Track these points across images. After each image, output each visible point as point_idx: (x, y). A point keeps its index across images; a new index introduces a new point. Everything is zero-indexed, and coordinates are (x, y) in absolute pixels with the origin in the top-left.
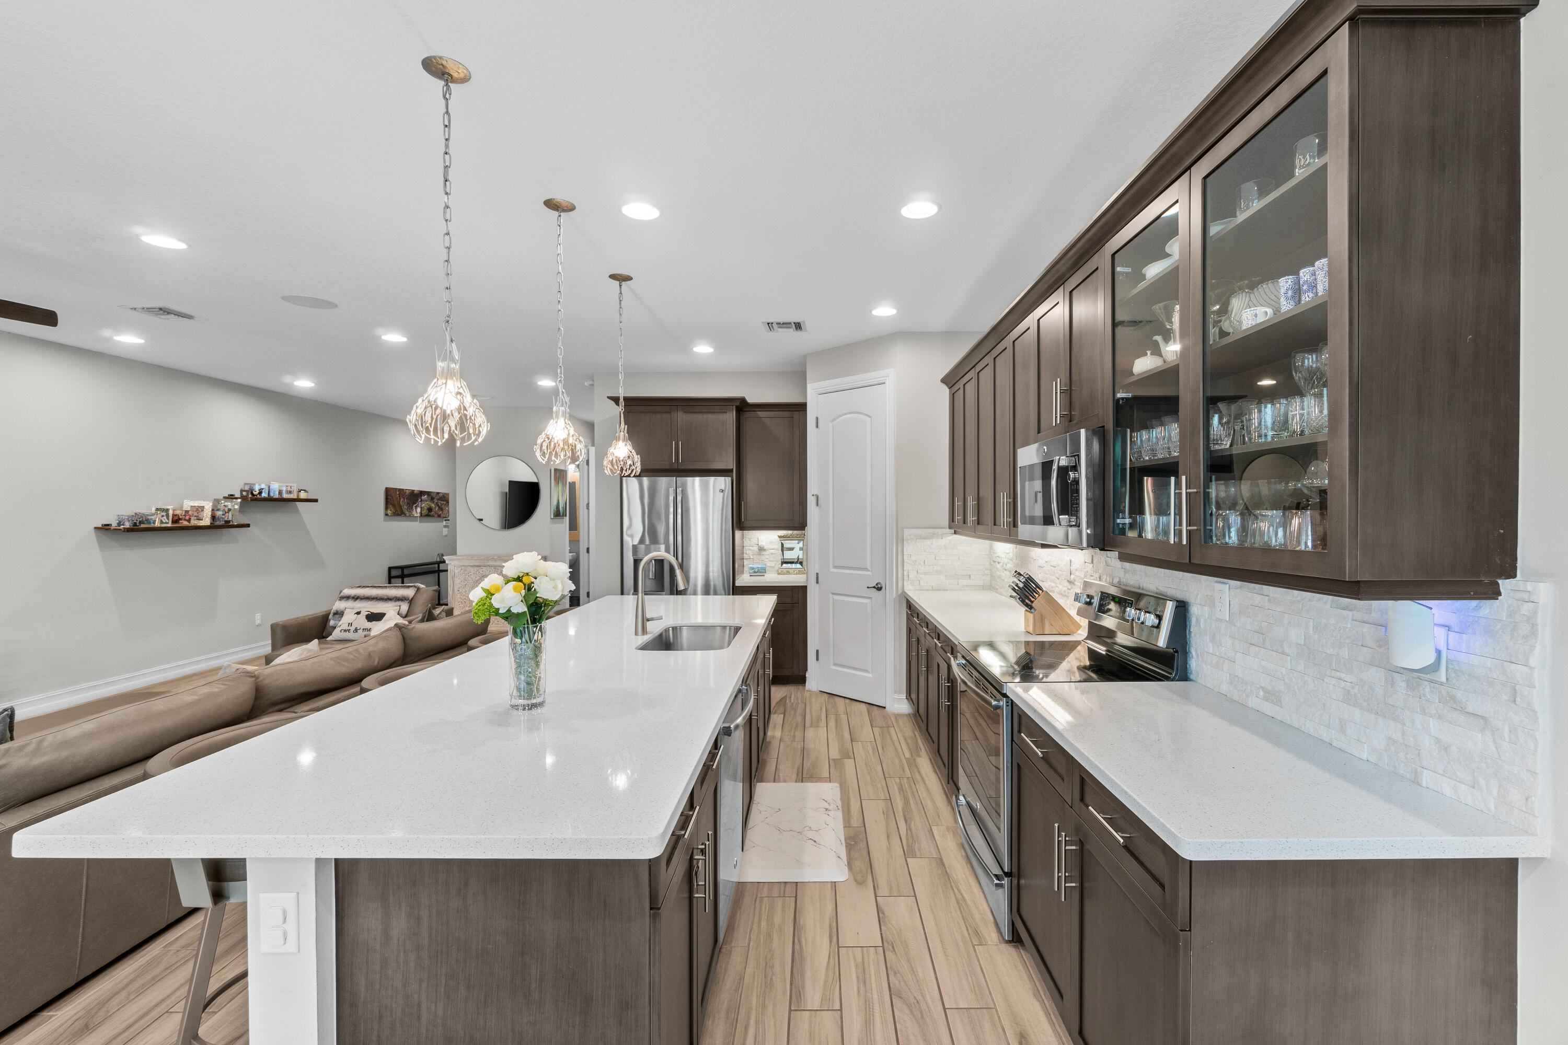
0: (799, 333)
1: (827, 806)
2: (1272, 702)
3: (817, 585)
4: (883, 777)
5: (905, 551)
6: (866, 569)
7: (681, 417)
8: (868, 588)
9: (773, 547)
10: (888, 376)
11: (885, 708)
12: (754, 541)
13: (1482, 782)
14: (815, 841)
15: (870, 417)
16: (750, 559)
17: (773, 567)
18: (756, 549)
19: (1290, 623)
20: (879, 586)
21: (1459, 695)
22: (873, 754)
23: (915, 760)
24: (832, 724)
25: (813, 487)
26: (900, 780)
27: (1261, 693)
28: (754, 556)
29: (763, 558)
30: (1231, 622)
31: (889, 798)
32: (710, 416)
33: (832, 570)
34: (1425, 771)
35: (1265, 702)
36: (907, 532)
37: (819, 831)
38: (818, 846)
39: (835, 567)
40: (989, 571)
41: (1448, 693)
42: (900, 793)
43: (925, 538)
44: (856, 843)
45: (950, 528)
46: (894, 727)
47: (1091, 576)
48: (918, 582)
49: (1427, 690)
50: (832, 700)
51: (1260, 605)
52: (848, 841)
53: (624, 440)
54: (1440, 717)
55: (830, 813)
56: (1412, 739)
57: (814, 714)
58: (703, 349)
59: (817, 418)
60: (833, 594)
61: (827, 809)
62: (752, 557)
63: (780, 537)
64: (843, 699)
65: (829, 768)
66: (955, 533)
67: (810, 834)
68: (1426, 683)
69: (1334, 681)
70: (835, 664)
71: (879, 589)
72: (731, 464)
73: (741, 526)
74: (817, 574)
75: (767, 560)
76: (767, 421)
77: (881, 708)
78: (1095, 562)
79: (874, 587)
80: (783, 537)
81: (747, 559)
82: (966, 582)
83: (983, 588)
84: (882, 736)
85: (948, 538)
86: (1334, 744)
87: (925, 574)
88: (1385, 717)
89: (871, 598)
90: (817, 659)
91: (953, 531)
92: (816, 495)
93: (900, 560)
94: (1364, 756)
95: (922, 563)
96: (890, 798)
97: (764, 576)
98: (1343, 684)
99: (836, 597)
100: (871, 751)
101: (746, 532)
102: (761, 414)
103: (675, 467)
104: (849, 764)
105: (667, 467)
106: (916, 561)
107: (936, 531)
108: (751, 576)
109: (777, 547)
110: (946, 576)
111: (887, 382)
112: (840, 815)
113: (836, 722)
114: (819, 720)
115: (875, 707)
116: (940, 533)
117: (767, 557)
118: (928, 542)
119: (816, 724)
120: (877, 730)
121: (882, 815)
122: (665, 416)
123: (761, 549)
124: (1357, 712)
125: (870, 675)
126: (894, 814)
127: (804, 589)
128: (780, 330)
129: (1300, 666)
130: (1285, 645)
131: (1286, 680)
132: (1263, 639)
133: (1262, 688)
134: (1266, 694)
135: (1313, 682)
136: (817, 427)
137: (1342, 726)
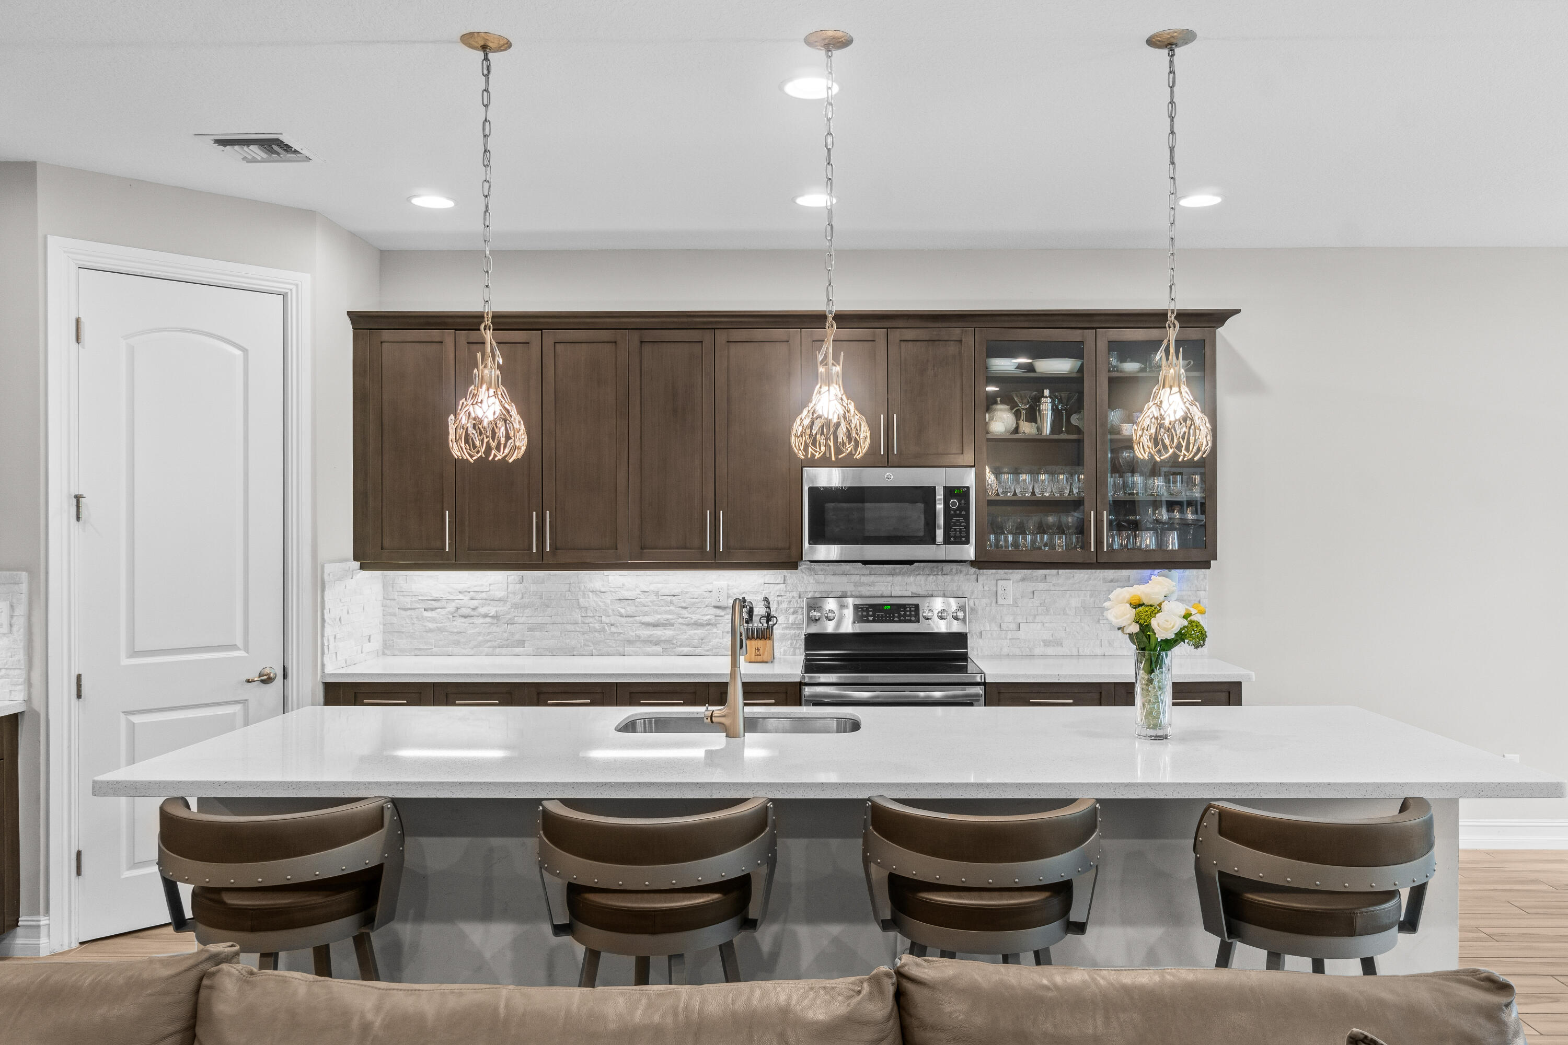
2: (1052, 645)
3: (77, 702)
5: (326, 603)
6: (233, 647)
8: (238, 683)
10: (297, 285)
15: (244, 350)
19: (1071, 596)
20: (269, 674)
30: (1015, 603)
33: (125, 661)
35: (1046, 648)
36: (329, 568)
39: (134, 654)
43: (340, 579)
45: (355, 559)
51: (1044, 589)
59: (78, 321)
60: (127, 713)
66: (362, 567)
70: (134, 866)
71: (268, 680)
74: (79, 677)
79: (255, 679)
85: (355, 577)
87: (340, 640)
89: (244, 702)
90: (79, 873)
91: (359, 563)
92: (76, 496)
95: (338, 622)
99: (136, 719)
106: (334, 620)
107: (345, 565)
110: (354, 640)
116: (347, 570)
118: (342, 585)
129: (1078, 620)
130: (1067, 609)
131: (1067, 630)
132: (1047, 610)
133: (1044, 641)
134: (1047, 643)
135: (1089, 626)
136: (78, 339)
137: (1110, 643)
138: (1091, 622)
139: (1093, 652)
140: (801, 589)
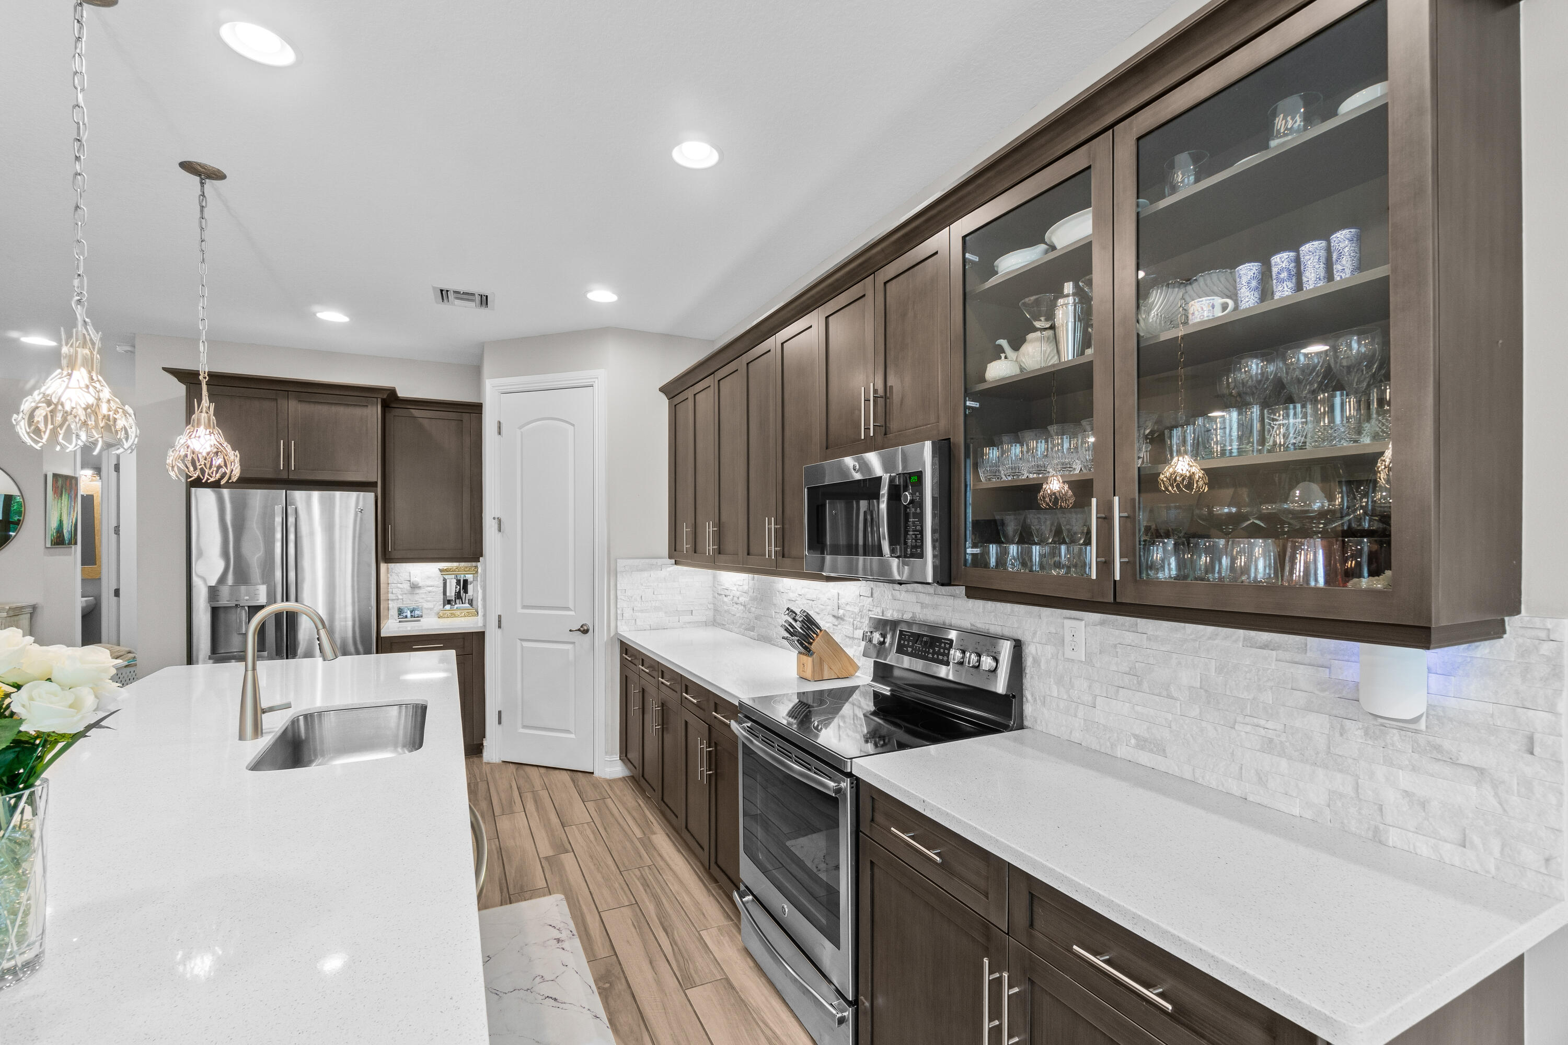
0: (483, 311)
1: (556, 934)
2: (1151, 751)
3: (500, 631)
4: (618, 871)
5: (618, 585)
6: (568, 609)
7: (294, 408)
8: (570, 631)
9: (432, 583)
10: (597, 378)
11: (593, 773)
12: (405, 576)
13: (1477, 840)
14: (555, 1000)
15: (573, 425)
16: (398, 599)
17: (431, 609)
18: (406, 586)
19: (1179, 663)
20: (586, 628)
21: (1447, 744)
22: (596, 839)
23: (649, 838)
24: (531, 806)
25: (492, 507)
26: (640, 870)
27: (1133, 741)
28: (404, 595)
29: (417, 597)
30: (1089, 661)
31: (634, 902)
32: (341, 410)
33: (520, 611)
34: (1391, 828)
35: (1140, 752)
36: (621, 563)
37: (556, 980)
38: (561, 1006)
39: (524, 607)
40: (712, 605)
41: (1429, 742)
42: (645, 890)
43: (642, 570)
44: (611, 985)
45: (670, 557)
46: (610, 797)
47: (869, 610)
48: (634, 621)
49: (1396, 738)
50: (521, 772)
51: (1133, 644)
52: (601, 984)
53: (208, 426)
54: (1414, 769)
55: (566, 945)
56: (1370, 793)
57: (503, 796)
58: (332, 316)
59: (499, 423)
60: (521, 640)
61: (558, 940)
62: (400, 597)
63: (441, 570)
64: (536, 768)
65: (543, 871)
66: (676, 563)
67: (546, 989)
68: (1395, 731)
69: (1248, 728)
70: (524, 727)
71: (585, 632)
72: (374, 475)
73: (387, 557)
74: (500, 617)
75: (421, 600)
76: (426, 423)
77: (587, 774)
78: (875, 595)
79: (579, 630)
80: (446, 570)
81: (393, 600)
82: (688, 618)
83: (706, 624)
84: (599, 810)
85: (669, 569)
86: (1251, 798)
87: (642, 611)
88: (1327, 768)
89: (573, 643)
90: (500, 723)
91: (673, 561)
92: (498, 518)
93: (612, 597)
94: (1296, 812)
95: (639, 599)
96: (636, 901)
97: (419, 621)
98: (1262, 732)
99: (525, 644)
100: (591, 837)
101: (391, 565)
102: (416, 413)
103: (284, 476)
104: (568, 860)
105: (270, 476)
106: (632, 597)
107: (654, 561)
108: (400, 622)
109: (436, 583)
110: (666, 613)
111: (596, 385)
112: (577, 942)
113: (536, 801)
114: (511, 802)
115: (580, 774)
116: (659, 564)
117: (423, 596)
118: (646, 574)
119: (508, 810)
120: (590, 805)
121: (633, 930)
122: (267, 405)
123: (414, 587)
124: (1284, 763)
125: (573, 736)
126: (648, 924)
127: (481, 636)
128: (457, 302)
129: (1195, 712)
130: (1172, 688)
131: (1174, 727)
132: (1138, 681)
133: (1136, 736)
134: (1142, 743)
135: (1215, 729)
136: (500, 433)
137: (1260, 778)
138: (1222, 723)
139: (1223, 785)
140: (883, 606)
